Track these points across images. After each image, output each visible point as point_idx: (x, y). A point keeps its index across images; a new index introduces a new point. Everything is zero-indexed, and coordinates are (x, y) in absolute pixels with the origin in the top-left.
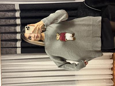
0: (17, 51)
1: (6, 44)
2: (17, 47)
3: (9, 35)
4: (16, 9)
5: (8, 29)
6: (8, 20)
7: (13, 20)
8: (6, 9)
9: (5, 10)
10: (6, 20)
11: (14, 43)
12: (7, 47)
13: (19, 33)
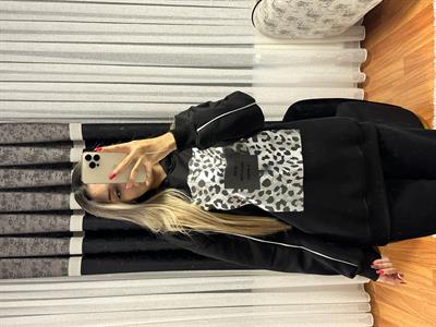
0: (70, 267)
1: (36, 244)
2: (68, 256)
3: (44, 218)
4: (72, 138)
5: (42, 200)
6: (46, 172)
7: (61, 173)
8: (40, 138)
9: (38, 140)
10: (40, 171)
11: (59, 242)
12: (37, 254)
13: (77, 212)
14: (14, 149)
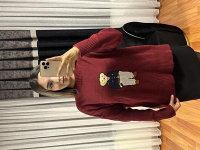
1: (18, 84)
4: (32, 37)
5: (20, 64)
6: (21, 52)
7: (28, 52)
9: (17, 38)
10: (18, 52)
12: (19, 88)
14: (6, 42)
